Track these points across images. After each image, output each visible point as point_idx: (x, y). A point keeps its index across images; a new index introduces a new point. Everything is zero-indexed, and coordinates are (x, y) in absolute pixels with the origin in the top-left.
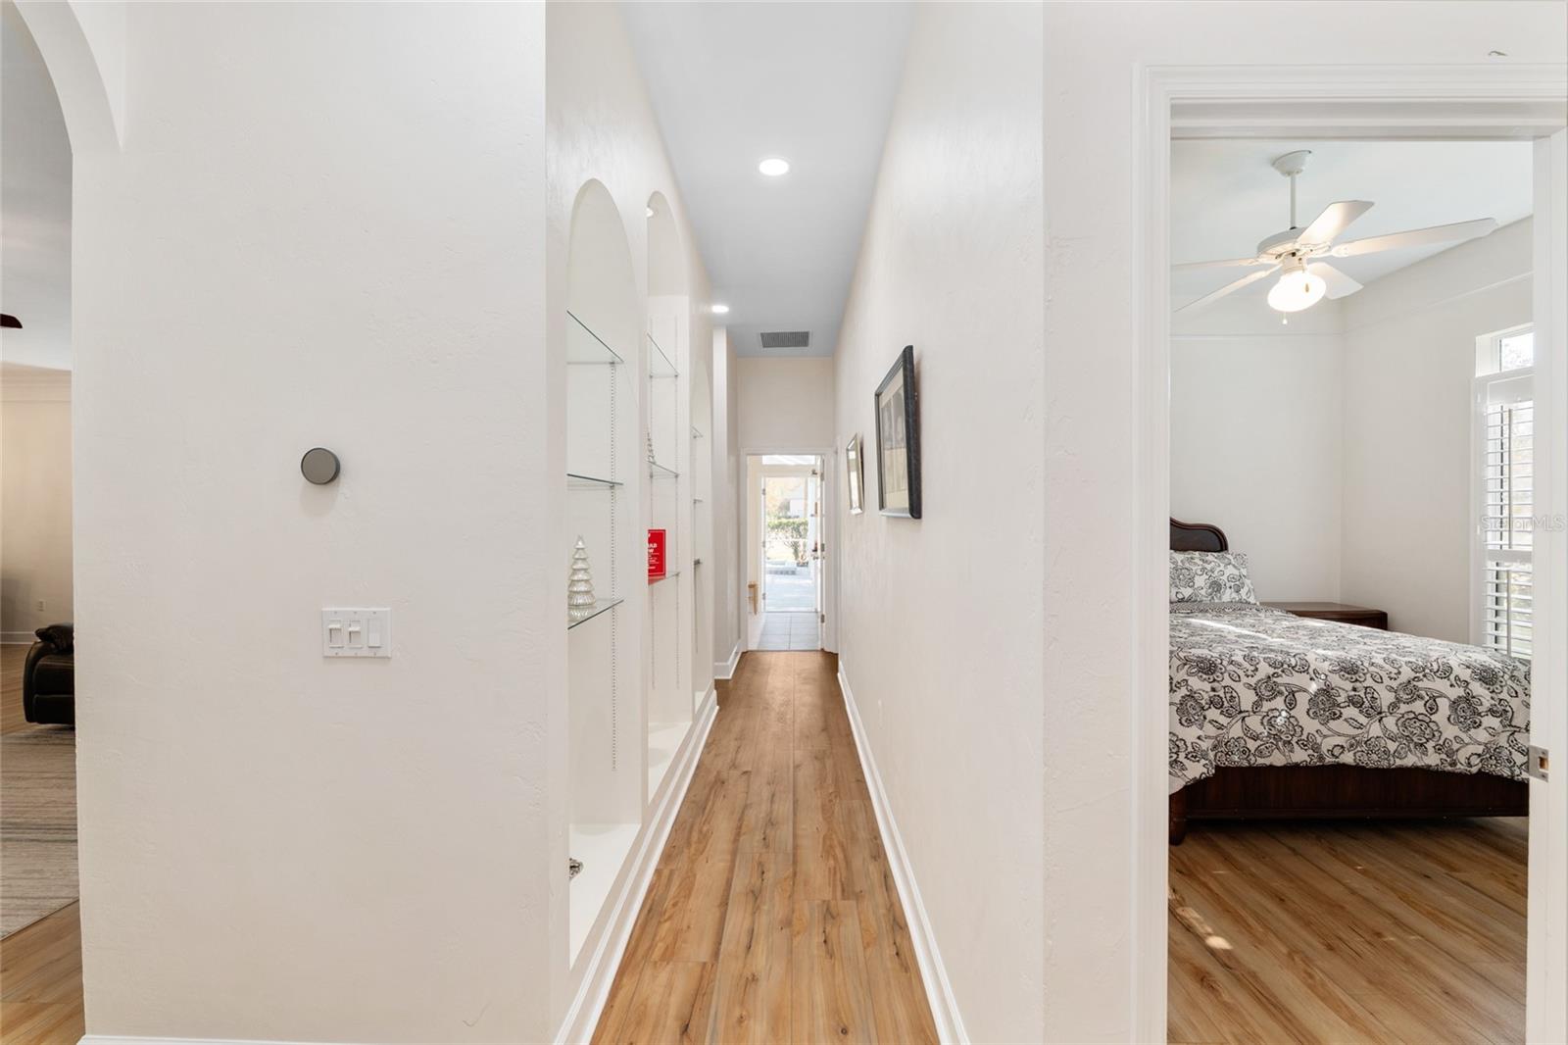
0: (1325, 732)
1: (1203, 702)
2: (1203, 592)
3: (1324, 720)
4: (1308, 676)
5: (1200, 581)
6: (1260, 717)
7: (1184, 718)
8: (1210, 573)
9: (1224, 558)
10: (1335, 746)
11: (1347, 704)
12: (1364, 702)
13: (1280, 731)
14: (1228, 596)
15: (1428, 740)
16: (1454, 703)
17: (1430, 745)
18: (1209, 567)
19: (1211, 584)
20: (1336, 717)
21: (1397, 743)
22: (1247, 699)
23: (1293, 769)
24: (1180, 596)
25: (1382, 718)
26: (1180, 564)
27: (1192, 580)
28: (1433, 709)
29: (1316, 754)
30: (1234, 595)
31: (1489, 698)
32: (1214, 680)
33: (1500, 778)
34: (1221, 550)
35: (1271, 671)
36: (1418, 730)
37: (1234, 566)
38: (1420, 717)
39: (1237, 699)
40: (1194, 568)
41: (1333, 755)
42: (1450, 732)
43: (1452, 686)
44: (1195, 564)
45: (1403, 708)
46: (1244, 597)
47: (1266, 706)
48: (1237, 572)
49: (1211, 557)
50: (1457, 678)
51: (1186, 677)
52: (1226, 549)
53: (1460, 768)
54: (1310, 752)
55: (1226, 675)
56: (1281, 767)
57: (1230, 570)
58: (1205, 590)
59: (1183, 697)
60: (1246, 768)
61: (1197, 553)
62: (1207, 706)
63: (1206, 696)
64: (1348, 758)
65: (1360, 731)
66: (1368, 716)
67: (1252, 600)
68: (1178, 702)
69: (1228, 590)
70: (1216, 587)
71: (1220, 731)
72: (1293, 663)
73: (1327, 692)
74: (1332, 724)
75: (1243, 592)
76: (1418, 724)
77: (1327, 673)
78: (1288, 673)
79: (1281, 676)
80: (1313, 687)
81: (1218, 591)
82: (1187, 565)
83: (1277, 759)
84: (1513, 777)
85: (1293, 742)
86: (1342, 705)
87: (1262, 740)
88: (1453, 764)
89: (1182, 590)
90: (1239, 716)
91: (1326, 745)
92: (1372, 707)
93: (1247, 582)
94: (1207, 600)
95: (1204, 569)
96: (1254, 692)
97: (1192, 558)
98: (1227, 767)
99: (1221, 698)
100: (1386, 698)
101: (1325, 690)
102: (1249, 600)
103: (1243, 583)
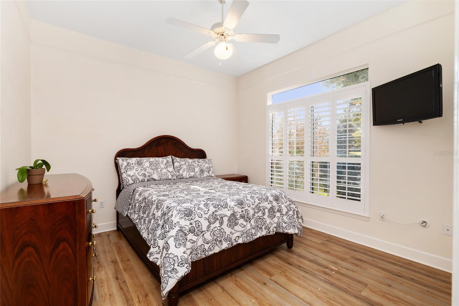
0: (233, 232)
1: (186, 232)
2: (198, 174)
3: (232, 227)
4: (227, 209)
5: (197, 170)
6: (210, 232)
7: (177, 243)
8: (200, 166)
9: (205, 161)
10: (237, 237)
11: (240, 218)
12: (245, 216)
13: (218, 237)
14: (206, 174)
15: (263, 225)
16: (269, 210)
17: (263, 227)
18: (200, 164)
19: (200, 171)
20: (236, 224)
21: (255, 230)
22: (205, 224)
23: (222, 252)
24: (190, 176)
25: (250, 221)
26: (190, 163)
27: (194, 169)
28: (264, 214)
29: (230, 243)
30: (208, 174)
31: (277, 206)
32: (191, 219)
33: (280, 233)
34: (204, 158)
35: (214, 209)
36: (260, 223)
37: (208, 163)
38: (261, 218)
39: (201, 226)
40: (195, 165)
41: (236, 241)
42: (268, 221)
43: (268, 204)
44: (195, 163)
45: (256, 215)
46: (211, 174)
47: (213, 226)
48: (209, 166)
49: (201, 160)
50: (270, 201)
51: (179, 220)
52: (206, 158)
53: (271, 233)
54: (228, 242)
55: (196, 215)
56: (218, 252)
57: (207, 165)
58: (198, 173)
59: (177, 231)
60: (205, 258)
61: (196, 159)
62: (188, 233)
63: (187, 228)
64: (240, 241)
65: (244, 228)
66: (246, 221)
67: (213, 175)
68: (175, 235)
69: (206, 172)
70: (202, 171)
71: (194, 244)
72: (222, 204)
73: (233, 215)
74: (236, 228)
75: (210, 172)
76: (260, 220)
77: (234, 207)
78: (220, 209)
79: (218, 211)
80: (229, 213)
81: (203, 173)
82: (193, 164)
83: (217, 250)
84: (283, 232)
85: (222, 240)
86: (238, 219)
87: (211, 243)
88: (269, 233)
89: (191, 173)
90: (202, 234)
91: (234, 237)
92: (247, 218)
93: (212, 169)
94: (199, 177)
95: (198, 165)
96: (208, 221)
97: (195, 161)
98: (197, 261)
99: (194, 227)
100: (251, 212)
101: (233, 214)
102: (212, 175)
103: (210, 169)
